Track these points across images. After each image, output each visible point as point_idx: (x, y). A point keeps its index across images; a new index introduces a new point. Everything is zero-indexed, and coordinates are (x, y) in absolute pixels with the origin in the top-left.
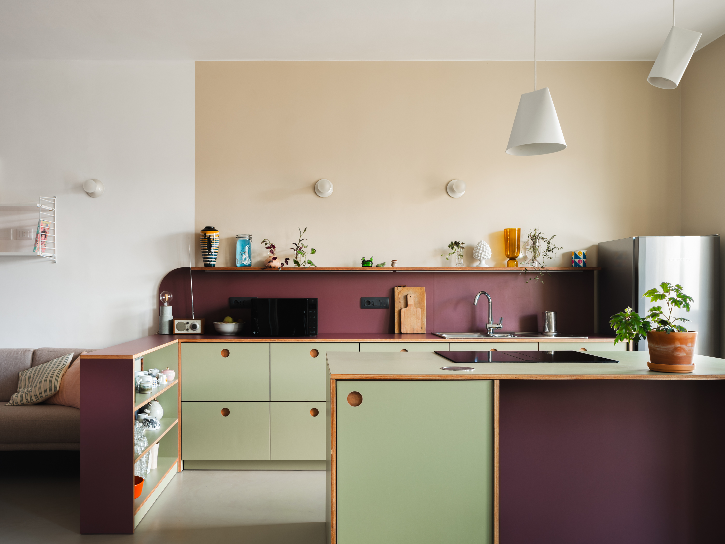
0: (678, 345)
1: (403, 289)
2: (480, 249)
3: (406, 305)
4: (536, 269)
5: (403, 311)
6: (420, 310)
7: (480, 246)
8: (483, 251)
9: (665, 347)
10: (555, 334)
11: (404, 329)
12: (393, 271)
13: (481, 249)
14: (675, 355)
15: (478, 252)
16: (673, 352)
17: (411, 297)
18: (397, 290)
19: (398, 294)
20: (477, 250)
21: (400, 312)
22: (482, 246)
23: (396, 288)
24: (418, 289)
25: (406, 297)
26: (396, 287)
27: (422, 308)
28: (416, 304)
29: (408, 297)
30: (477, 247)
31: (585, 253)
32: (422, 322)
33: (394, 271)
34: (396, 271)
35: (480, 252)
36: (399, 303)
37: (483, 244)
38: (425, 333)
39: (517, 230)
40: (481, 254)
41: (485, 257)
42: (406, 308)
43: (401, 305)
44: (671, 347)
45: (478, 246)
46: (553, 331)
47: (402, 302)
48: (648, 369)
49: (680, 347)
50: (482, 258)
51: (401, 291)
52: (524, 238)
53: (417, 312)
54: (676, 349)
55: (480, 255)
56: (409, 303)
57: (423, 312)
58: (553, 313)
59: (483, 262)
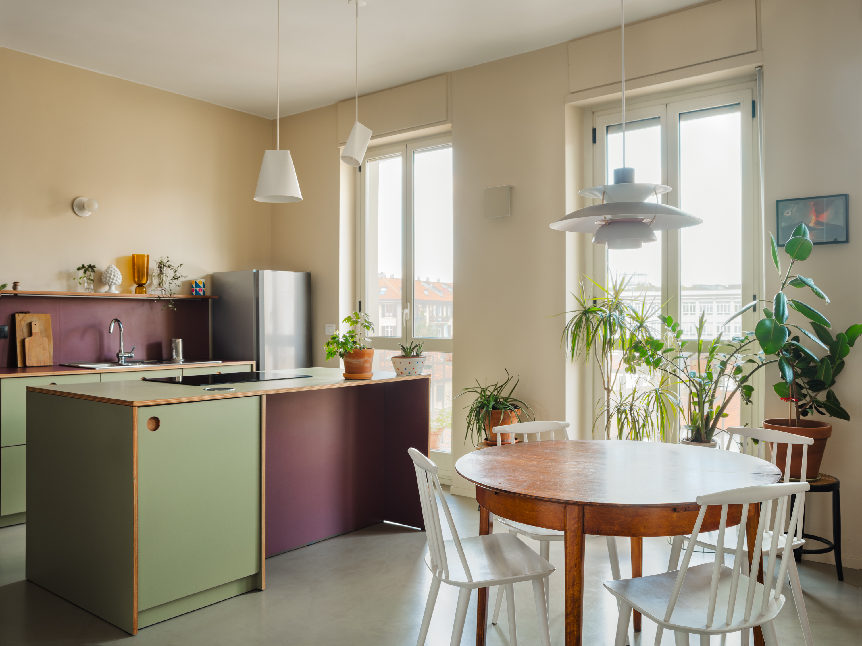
0: (366, 358)
1: (25, 316)
2: (111, 274)
3: (30, 334)
4: (165, 297)
5: (27, 340)
6: (46, 339)
7: (111, 271)
8: (114, 276)
9: (359, 361)
10: (182, 360)
11: (29, 361)
12: (14, 294)
13: (113, 274)
14: (365, 366)
15: (110, 277)
16: (363, 364)
17: (36, 325)
18: (19, 317)
19: (20, 321)
20: (109, 275)
21: (23, 342)
22: (113, 271)
23: (17, 315)
24: (43, 316)
25: (30, 325)
26: (17, 313)
27: (48, 336)
28: (41, 333)
29: (33, 324)
30: (108, 272)
31: (204, 282)
32: (49, 352)
33: (16, 295)
34: (18, 295)
35: (112, 277)
36: (21, 332)
37: (114, 269)
38: (52, 365)
39: (146, 256)
40: (113, 279)
41: (117, 283)
42: (30, 338)
43: (23, 334)
44: (362, 360)
45: (108, 270)
46: (181, 358)
47: (25, 330)
48: (344, 378)
49: (367, 360)
50: (113, 284)
51: (24, 317)
52: (153, 266)
53: (43, 342)
54: (365, 361)
55: (111, 280)
56: (34, 331)
57: (49, 341)
58: (181, 340)
59: (113, 288)
